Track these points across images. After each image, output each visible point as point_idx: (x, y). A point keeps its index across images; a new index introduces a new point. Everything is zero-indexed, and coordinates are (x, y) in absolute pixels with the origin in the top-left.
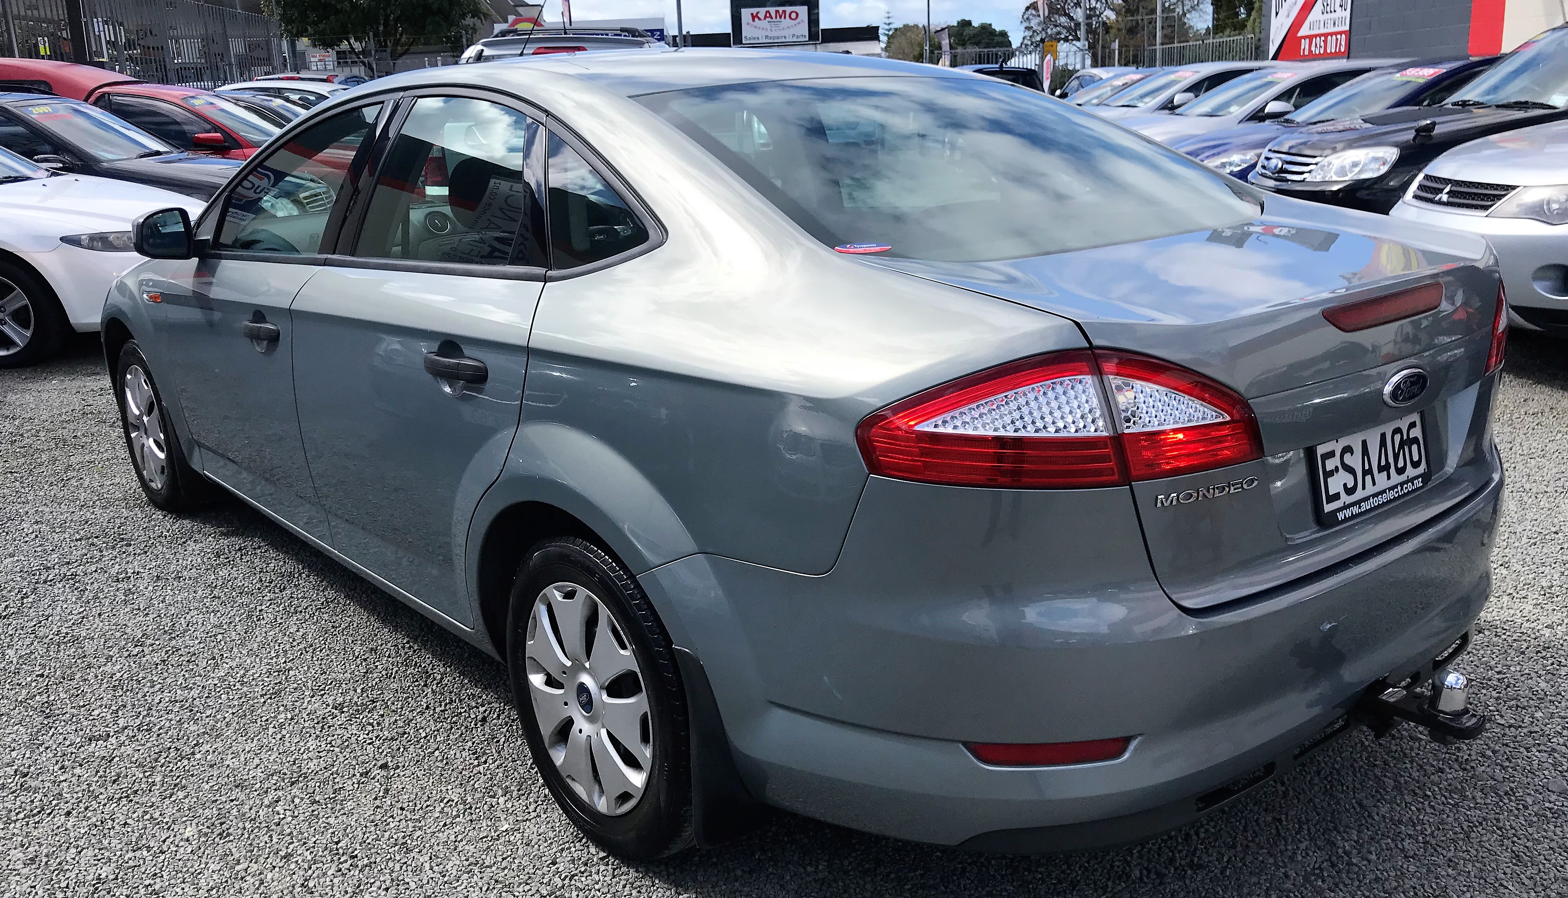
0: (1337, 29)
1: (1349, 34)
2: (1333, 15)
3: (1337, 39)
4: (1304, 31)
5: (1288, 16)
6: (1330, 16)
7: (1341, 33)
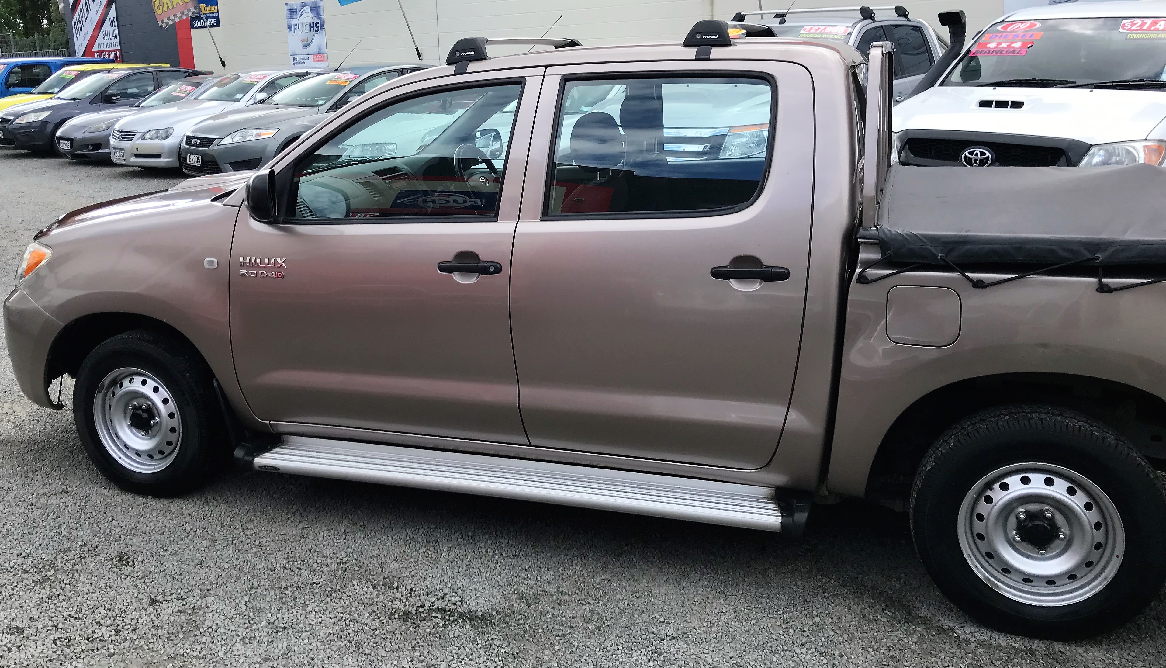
0: (113, 48)
1: (121, 51)
2: (110, 41)
3: (115, 54)
4: (95, 49)
5: (84, 39)
6: (108, 41)
7: (116, 50)
